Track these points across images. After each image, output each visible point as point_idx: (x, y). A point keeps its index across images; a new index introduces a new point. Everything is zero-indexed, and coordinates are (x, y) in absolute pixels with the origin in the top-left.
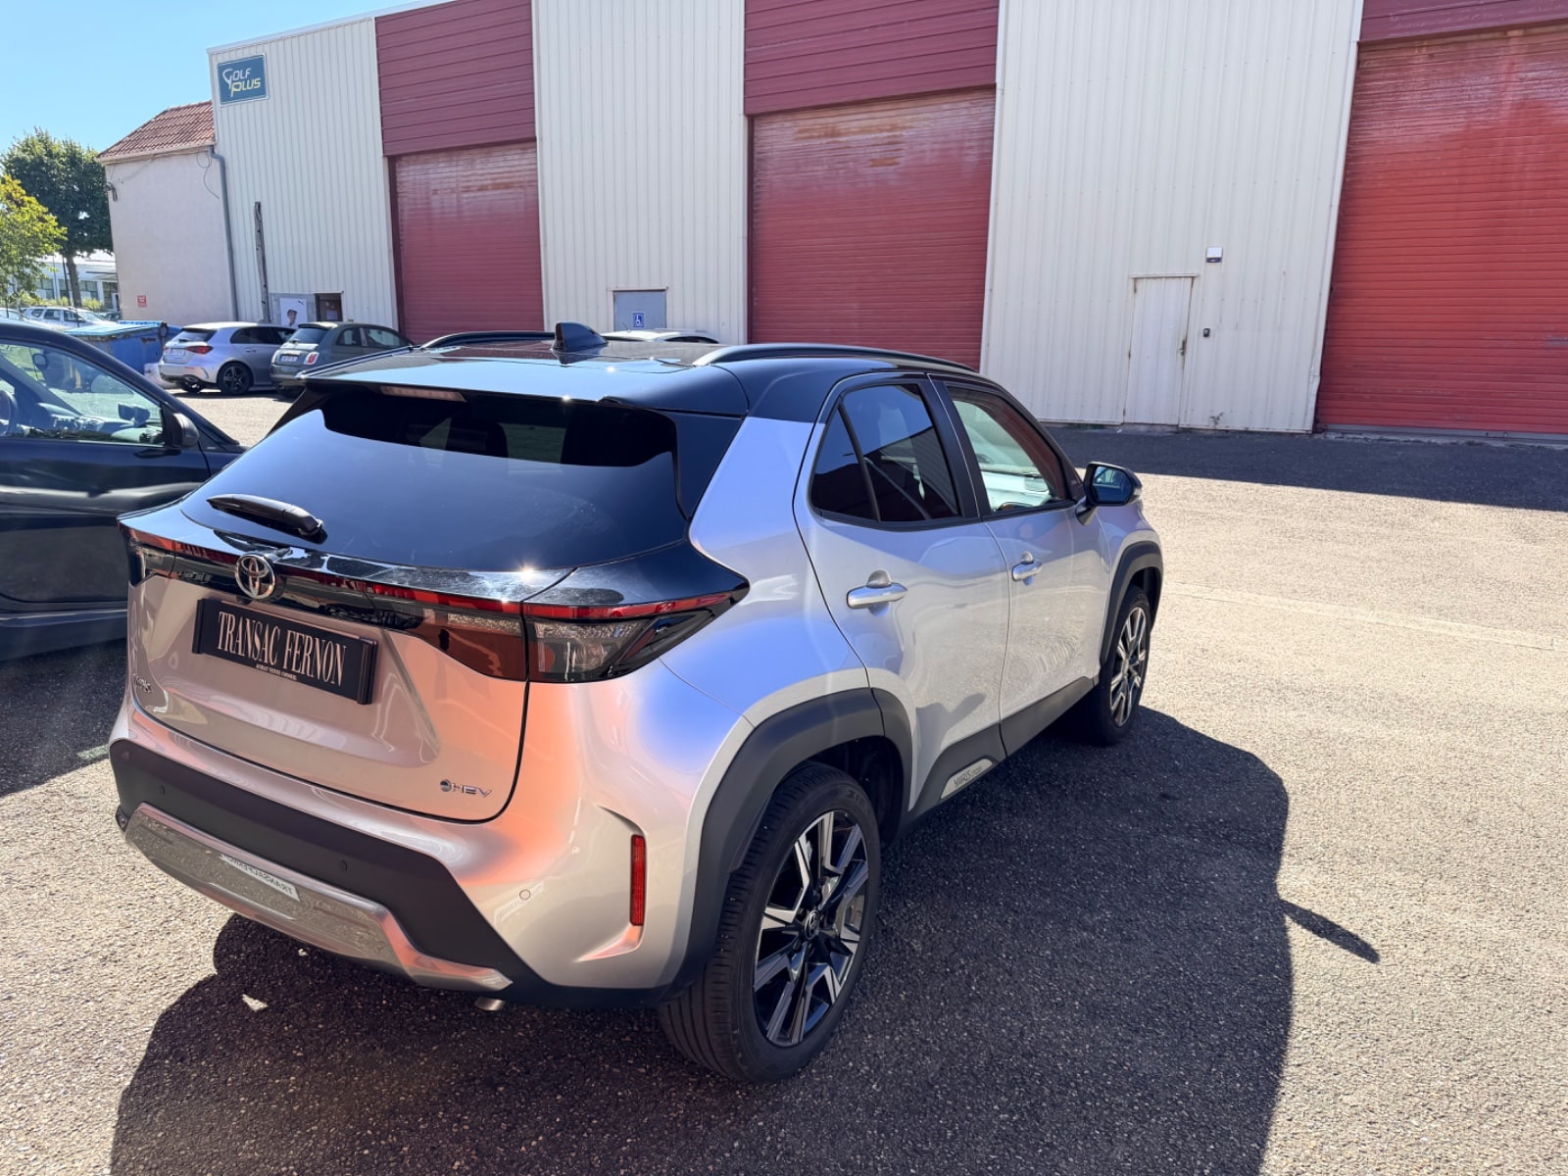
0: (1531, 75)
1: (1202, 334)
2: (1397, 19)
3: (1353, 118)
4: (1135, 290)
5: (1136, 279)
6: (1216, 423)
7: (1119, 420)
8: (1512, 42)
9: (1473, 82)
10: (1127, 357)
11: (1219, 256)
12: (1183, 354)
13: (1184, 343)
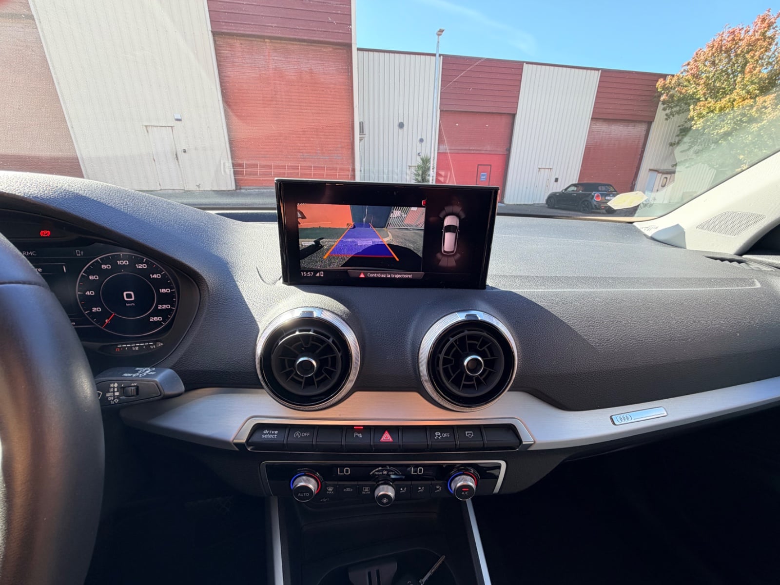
0: (276, 58)
1: (183, 152)
2: (224, 24)
3: (219, 66)
4: (148, 132)
5: (146, 126)
6: (199, 188)
7: (159, 188)
8: (267, 44)
9: (258, 57)
10: (153, 161)
11: (180, 118)
12: (177, 159)
13: (176, 155)
